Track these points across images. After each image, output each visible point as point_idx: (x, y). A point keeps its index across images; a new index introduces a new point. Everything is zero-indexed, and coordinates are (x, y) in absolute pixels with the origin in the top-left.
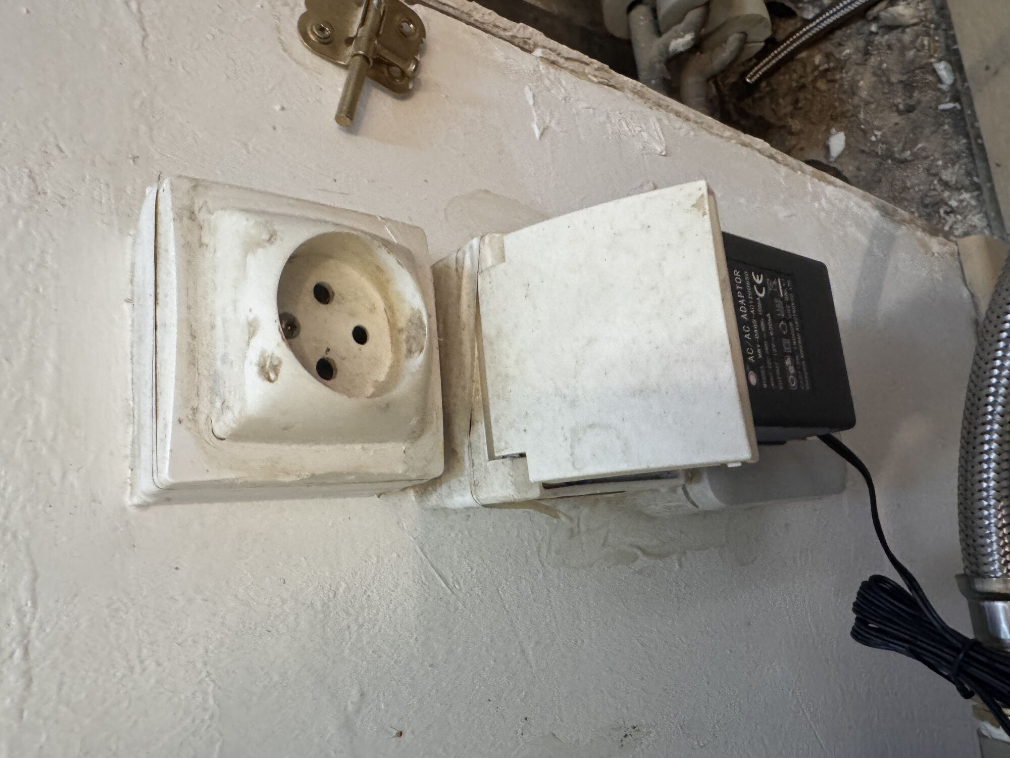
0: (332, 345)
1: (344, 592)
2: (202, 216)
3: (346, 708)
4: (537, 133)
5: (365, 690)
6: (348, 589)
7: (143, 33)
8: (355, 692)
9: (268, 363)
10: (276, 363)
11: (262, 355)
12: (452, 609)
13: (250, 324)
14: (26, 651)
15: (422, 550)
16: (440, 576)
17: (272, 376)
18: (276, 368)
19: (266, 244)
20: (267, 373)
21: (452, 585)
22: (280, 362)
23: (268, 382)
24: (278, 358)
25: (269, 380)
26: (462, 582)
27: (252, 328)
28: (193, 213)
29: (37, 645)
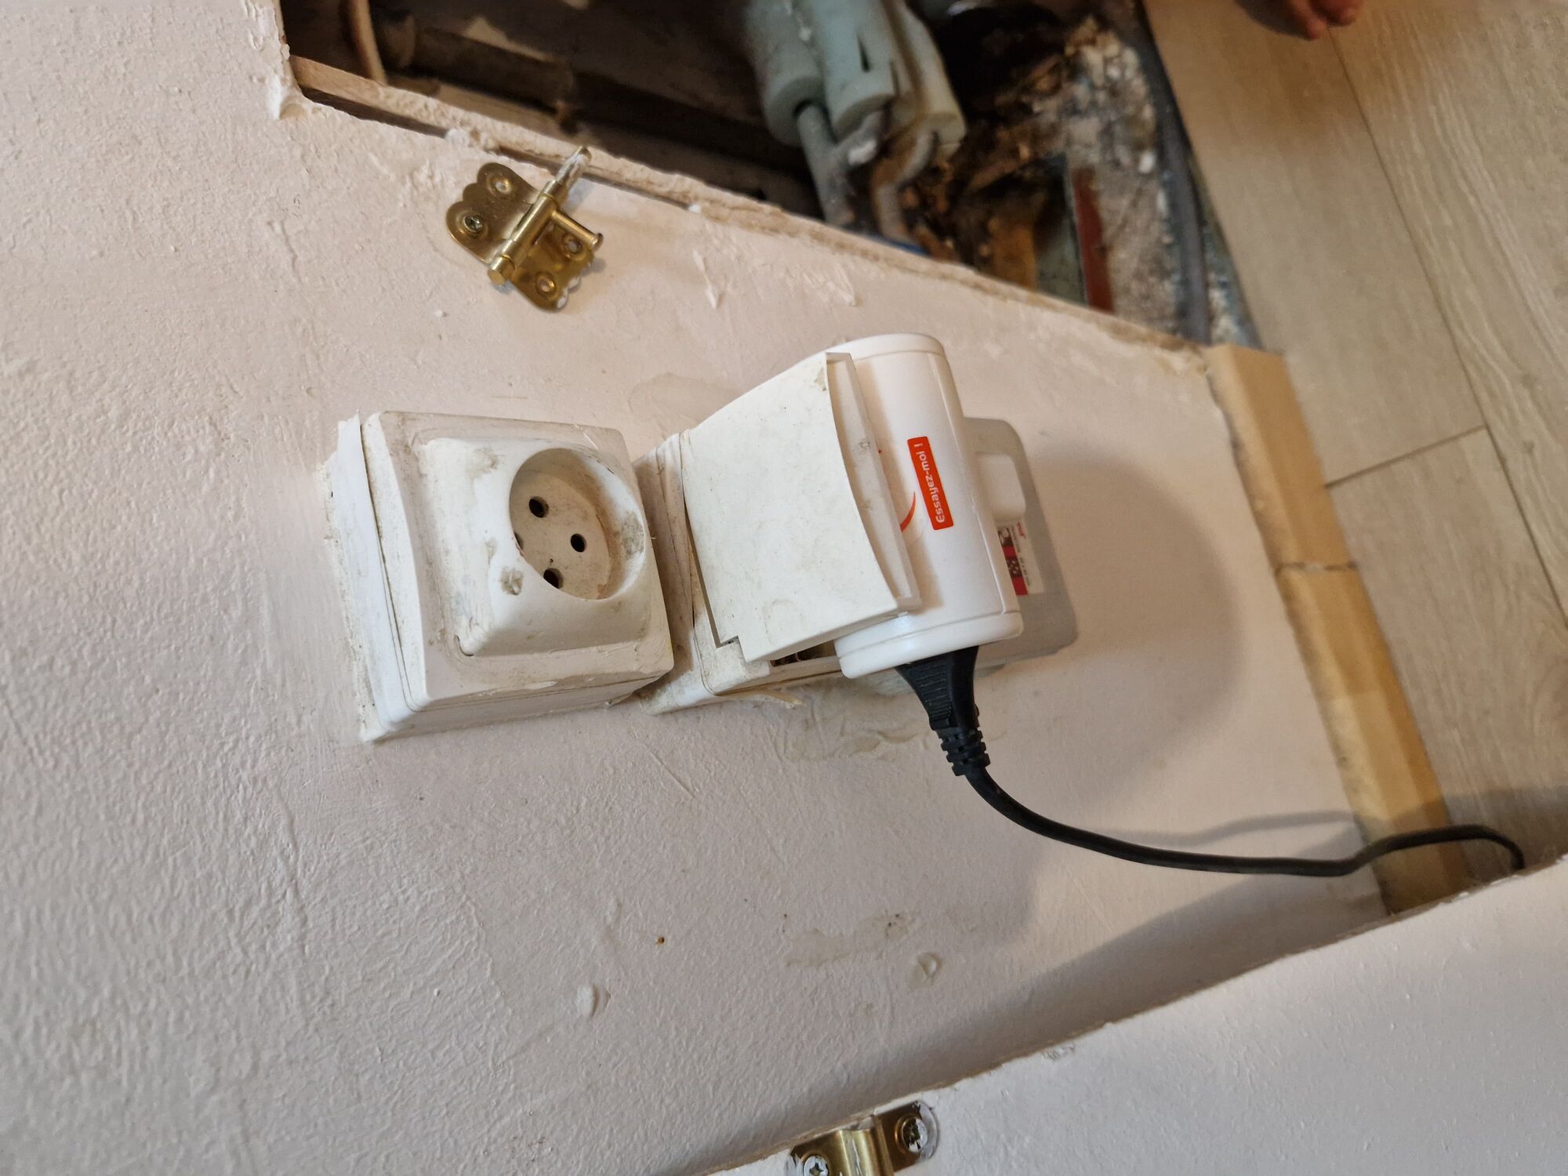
0: (555, 556)
1: (586, 806)
2: (417, 448)
3: (605, 919)
4: (713, 301)
5: (622, 901)
6: (590, 804)
7: (292, 255)
8: (612, 904)
9: (511, 579)
10: (517, 576)
11: (504, 573)
12: (696, 814)
13: (488, 545)
14: (297, 892)
15: (657, 757)
16: (680, 781)
17: (516, 589)
18: (518, 582)
19: (491, 470)
20: (511, 587)
21: (691, 789)
22: (522, 576)
23: (513, 596)
24: (518, 572)
25: (514, 593)
26: (701, 785)
27: (491, 548)
28: (407, 446)
29: (305, 885)
